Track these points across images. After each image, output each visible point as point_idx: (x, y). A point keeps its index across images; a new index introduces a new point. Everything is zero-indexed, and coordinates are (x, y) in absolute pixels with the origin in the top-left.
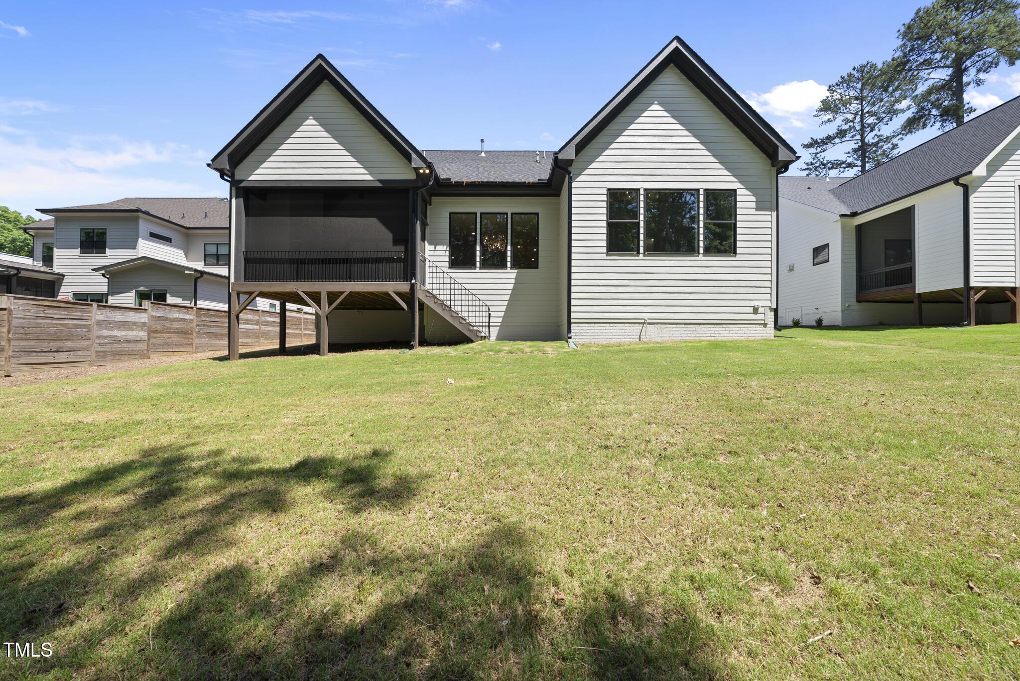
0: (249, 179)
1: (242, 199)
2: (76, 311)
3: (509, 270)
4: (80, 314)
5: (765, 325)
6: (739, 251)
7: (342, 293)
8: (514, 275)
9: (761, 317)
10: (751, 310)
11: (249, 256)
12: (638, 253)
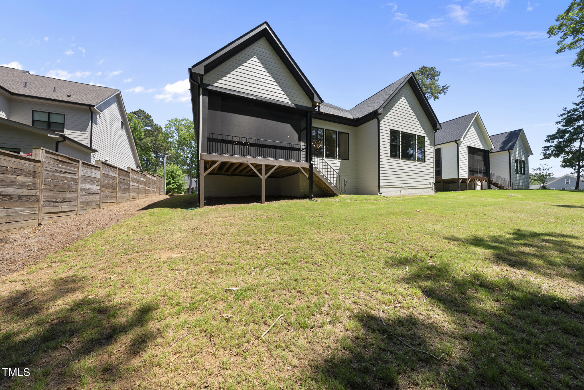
0: (214, 85)
1: (207, 97)
2: (72, 167)
3: (337, 160)
4: (73, 169)
5: (432, 189)
6: (426, 160)
7: (274, 166)
8: (339, 163)
9: (431, 186)
10: (429, 184)
11: (211, 137)
12: (399, 158)
